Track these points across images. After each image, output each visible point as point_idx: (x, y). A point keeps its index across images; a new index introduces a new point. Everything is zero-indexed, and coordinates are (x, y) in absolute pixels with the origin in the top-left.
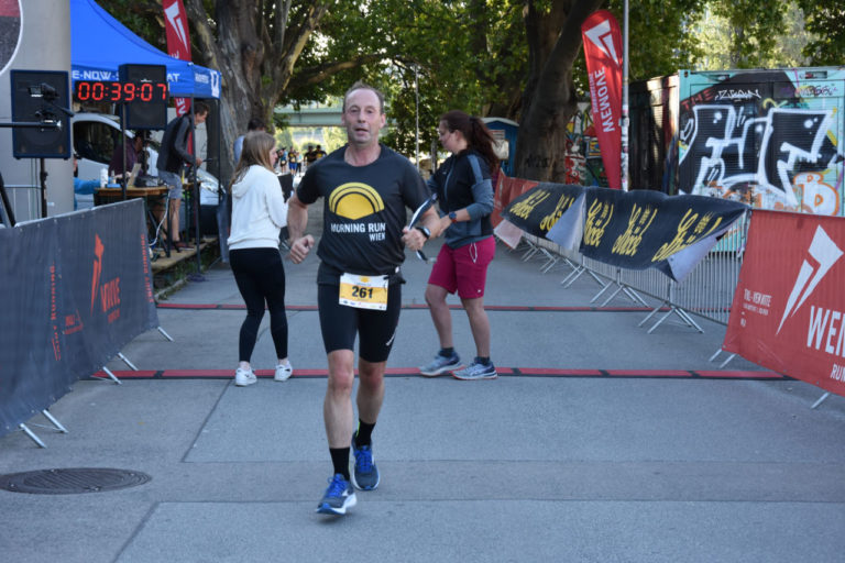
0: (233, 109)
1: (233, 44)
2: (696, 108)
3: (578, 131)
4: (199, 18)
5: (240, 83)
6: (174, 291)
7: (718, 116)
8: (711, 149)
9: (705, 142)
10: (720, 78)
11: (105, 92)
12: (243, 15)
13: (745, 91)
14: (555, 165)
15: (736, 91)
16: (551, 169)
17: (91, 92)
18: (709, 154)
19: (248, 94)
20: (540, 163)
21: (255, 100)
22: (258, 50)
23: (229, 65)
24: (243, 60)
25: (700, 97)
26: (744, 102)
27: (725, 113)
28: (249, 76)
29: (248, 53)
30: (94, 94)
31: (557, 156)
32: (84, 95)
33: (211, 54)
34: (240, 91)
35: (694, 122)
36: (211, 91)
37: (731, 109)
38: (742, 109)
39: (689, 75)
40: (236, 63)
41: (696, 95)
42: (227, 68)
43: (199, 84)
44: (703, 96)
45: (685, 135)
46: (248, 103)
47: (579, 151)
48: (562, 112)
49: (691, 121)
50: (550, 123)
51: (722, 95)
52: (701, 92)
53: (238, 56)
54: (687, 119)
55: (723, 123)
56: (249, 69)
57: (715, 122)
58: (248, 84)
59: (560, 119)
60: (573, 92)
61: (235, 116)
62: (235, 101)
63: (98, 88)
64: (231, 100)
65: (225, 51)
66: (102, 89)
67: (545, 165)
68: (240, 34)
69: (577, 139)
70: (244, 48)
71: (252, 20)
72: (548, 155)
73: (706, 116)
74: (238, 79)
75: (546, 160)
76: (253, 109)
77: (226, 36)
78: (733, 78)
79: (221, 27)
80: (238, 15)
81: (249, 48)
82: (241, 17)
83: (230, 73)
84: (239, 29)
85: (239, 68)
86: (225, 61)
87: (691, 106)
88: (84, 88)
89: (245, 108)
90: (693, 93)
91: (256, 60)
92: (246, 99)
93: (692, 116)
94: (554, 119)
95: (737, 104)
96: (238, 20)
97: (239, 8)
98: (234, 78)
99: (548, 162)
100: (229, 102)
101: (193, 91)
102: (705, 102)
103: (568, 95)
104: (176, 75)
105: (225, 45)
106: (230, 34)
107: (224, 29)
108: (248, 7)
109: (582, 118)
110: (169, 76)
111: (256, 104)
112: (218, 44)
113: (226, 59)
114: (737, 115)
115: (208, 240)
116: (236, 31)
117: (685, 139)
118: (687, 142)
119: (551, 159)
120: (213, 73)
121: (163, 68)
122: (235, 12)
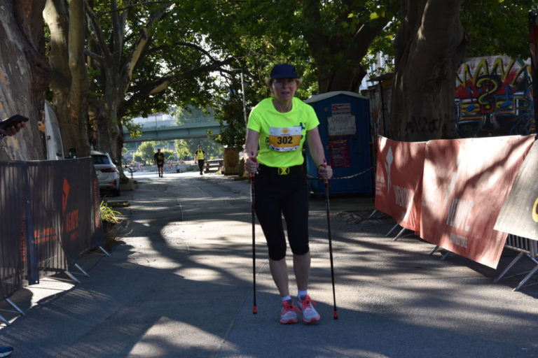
14: (445, 127)
19: (26, 53)
20: (427, 127)
31: (446, 116)
34: (13, 46)
61: (8, 83)
62: (6, 62)
72: (437, 115)
74: (7, 29)
75: (433, 122)
76: (34, 72)
89: (23, 71)
92: (23, 57)
99: (437, 124)
111: (39, 65)
119: (441, 119)
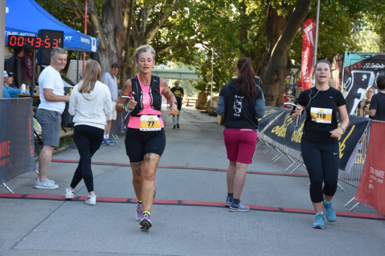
0: (108, 61)
1: (110, 27)
2: (353, 72)
3: (292, 83)
4: (93, 12)
5: (112, 48)
6: (58, 152)
7: (365, 77)
8: (360, 94)
9: (357, 91)
10: (367, 57)
11: (24, 42)
12: (117, 12)
13: (380, 64)
14: (278, 100)
15: (375, 64)
16: (275, 102)
17: (17, 41)
18: (359, 97)
19: (117, 54)
20: (270, 98)
21: (120, 57)
22: (123, 31)
23: (107, 37)
24: (115, 35)
25: (355, 66)
26: (379, 70)
27: (369, 75)
28: (118, 44)
29: (118, 32)
30: (18, 43)
31: (279, 95)
32: (13, 43)
33: (98, 31)
34: (112, 51)
35: (351, 80)
36: (91, 48)
37: (372, 74)
38: (378, 74)
39: (350, 54)
40: (111, 37)
41: (353, 65)
42: (106, 39)
43: (83, 43)
44: (357, 66)
45: (346, 86)
46: (116, 59)
47: (292, 94)
48: (282, 72)
49: (350, 79)
50: (276, 77)
51: (367, 66)
52: (356, 64)
53: (112, 33)
54: (348, 77)
55: (367, 81)
56: (118, 40)
57: (363, 80)
58: (117, 48)
59: (282, 76)
60: (289, 62)
61: (109, 64)
62: (109, 57)
63: (21, 39)
64: (107, 56)
65: (106, 30)
66: (23, 40)
67: (272, 100)
68: (114, 22)
69: (291, 87)
70: (116, 29)
71: (121, 15)
72: (274, 94)
73: (358, 77)
74: (112, 46)
75: (273, 96)
76: (118, 61)
77: (107, 23)
78: (374, 57)
79: (104, 18)
80: (113, 12)
81: (118, 30)
82: (115, 13)
83: (108, 42)
84: (114, 19)
85: (113, 40)
86: (105, 35)
87: (350, 70)
88: (13, 39)
89: (115, 61)
90: (352, 64)
91: (121, 36)
92: (115, 56)
93: (351, 76)
94: (278, 75)
95: (375, 71)
96: (113, 15)
97: (114, 9)
98: (110, 45)
99: (274, 98)
100: (106, 57)
101: (79, 46)
102: (358, 69)
103: (286, 63)
104: (70, 37)
105: (106, 27)
106: (109, 22)
107: (106, 19)
108: (119, 8)
109: (294, 76)
110: (66, 38)
111: (120, 59)
112: (102, 27)
113: (106, 34)
114: (376, 77)
116: (112, 20)
117: (346, 88)
118: (347, 90)
119: (276, 97)
120: (93, 39)
121: (62, 32)
122: (113, 9)
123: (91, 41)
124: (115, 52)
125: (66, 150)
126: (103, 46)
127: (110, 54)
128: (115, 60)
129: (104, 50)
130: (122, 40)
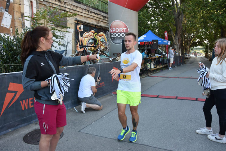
1: (177, 38)
22: (180, 39)
36: (168, 44)
40: (177, 41)
56: (179, 41)
70: (178, 39)
77: (176, 37)
96: (178, 35)
104: (160, 41)
112: (175, 38)
113: (176, 40)
115: (167, 65)
120: (168, 41)
121: (157, 40)
122: (178, 34)
123: (168, 42)
124: (178, 44)
125: (159, 72)
126: (175, 43)
127: (177, 45)
128: (178, 46)
129: (176, 44)
130: (180, 41)
